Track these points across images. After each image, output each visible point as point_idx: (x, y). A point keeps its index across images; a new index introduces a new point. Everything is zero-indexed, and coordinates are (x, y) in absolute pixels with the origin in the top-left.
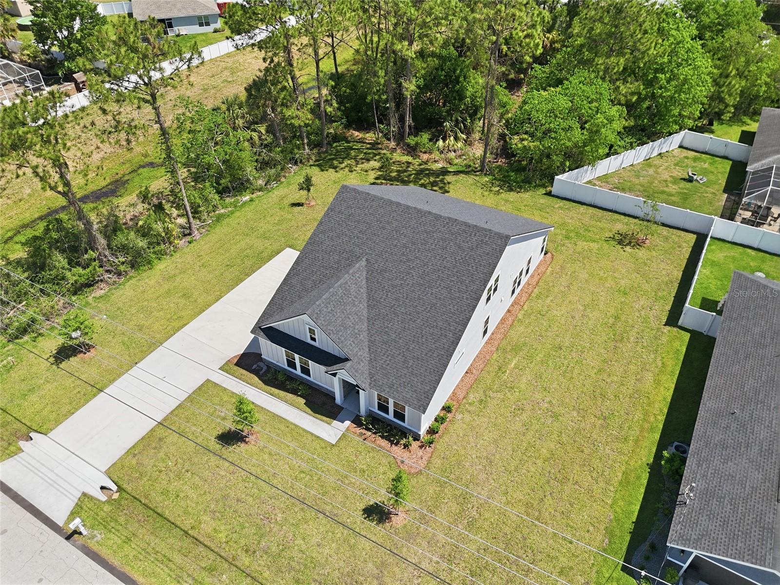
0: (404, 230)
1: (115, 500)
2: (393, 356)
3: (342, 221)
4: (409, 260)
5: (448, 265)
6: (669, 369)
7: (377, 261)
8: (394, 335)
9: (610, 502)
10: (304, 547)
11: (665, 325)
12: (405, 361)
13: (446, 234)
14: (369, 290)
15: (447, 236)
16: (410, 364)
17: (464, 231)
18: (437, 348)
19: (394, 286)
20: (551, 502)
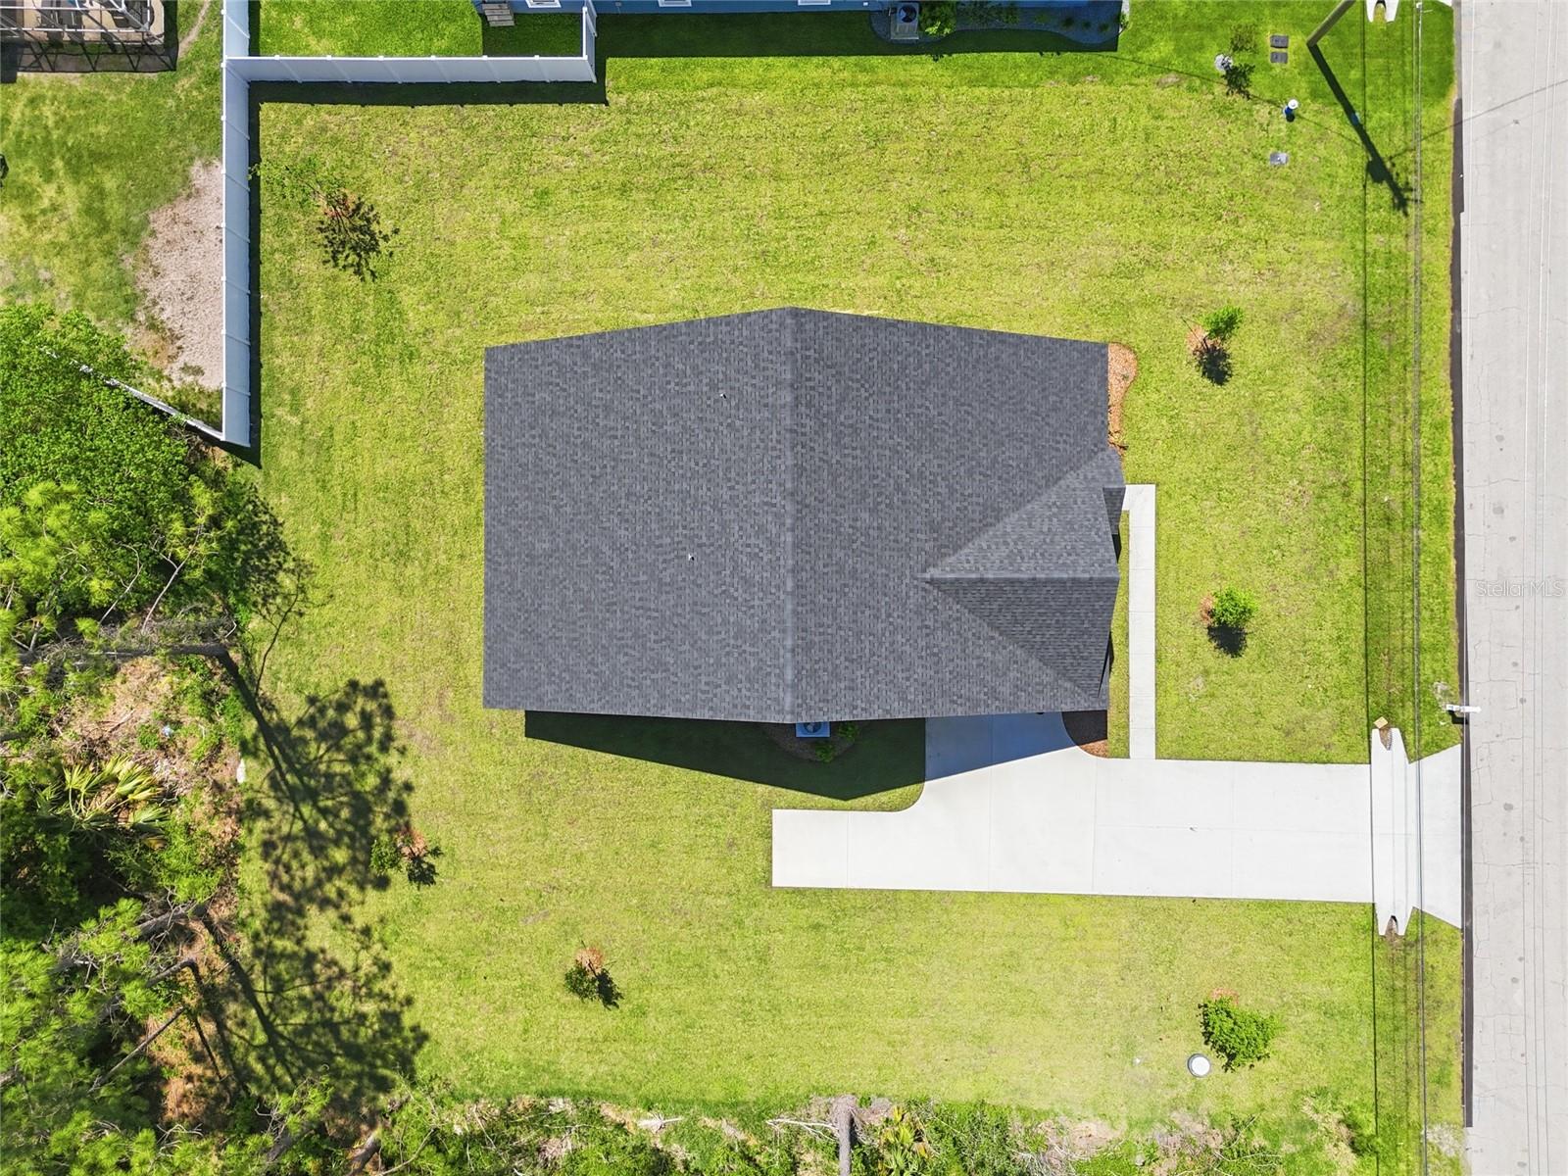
0: (846, 530)
1: (1387, 717)
2: (1054, 434)
3: (868, 670)
4: (898, 488)
5: (882, 407)
6: (718, 74)
7: (920, 550)
8: (1025, 447)
9: (1029, 91)
10: (1309, 427)
11: (607, 104)
12: (1055, 410)
13: (825, 439)
14: (974, 533)
15: (829, 435)
16: (1055, 398)
17: (809, 405)
18: (1019, 365)
19: (952, 491)
20: (1066, 165)
